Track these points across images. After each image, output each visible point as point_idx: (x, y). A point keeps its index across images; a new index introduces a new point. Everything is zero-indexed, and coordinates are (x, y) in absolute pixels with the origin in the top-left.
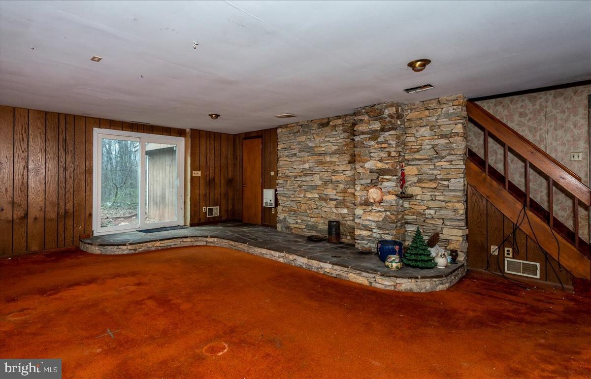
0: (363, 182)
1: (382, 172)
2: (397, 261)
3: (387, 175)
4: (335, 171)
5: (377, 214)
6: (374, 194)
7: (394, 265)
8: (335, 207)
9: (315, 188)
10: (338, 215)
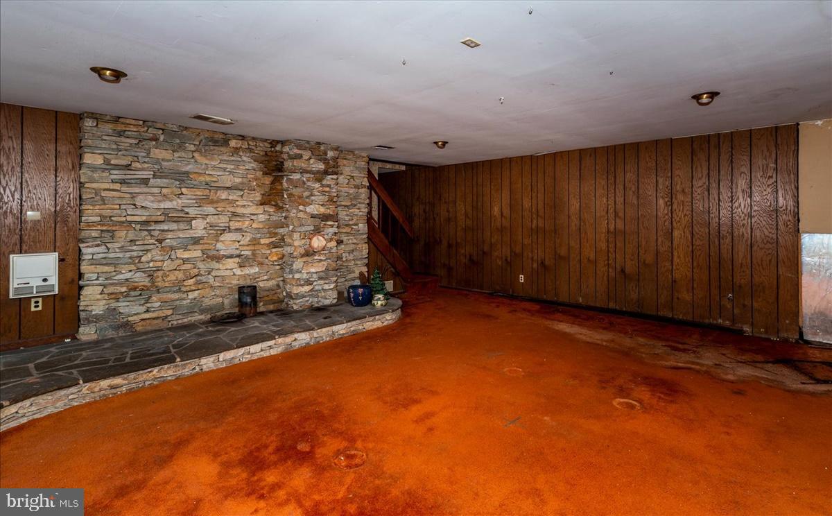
0: (304, 229)
1: (325, 217)
2: (382, 299)
3: (331, 220)
4: (234, 214)
5: (320, 264)
6: (318, 242)
7: (380, 303)
8: (240, 267)
9: (196, 241)
10: (244, 276)
